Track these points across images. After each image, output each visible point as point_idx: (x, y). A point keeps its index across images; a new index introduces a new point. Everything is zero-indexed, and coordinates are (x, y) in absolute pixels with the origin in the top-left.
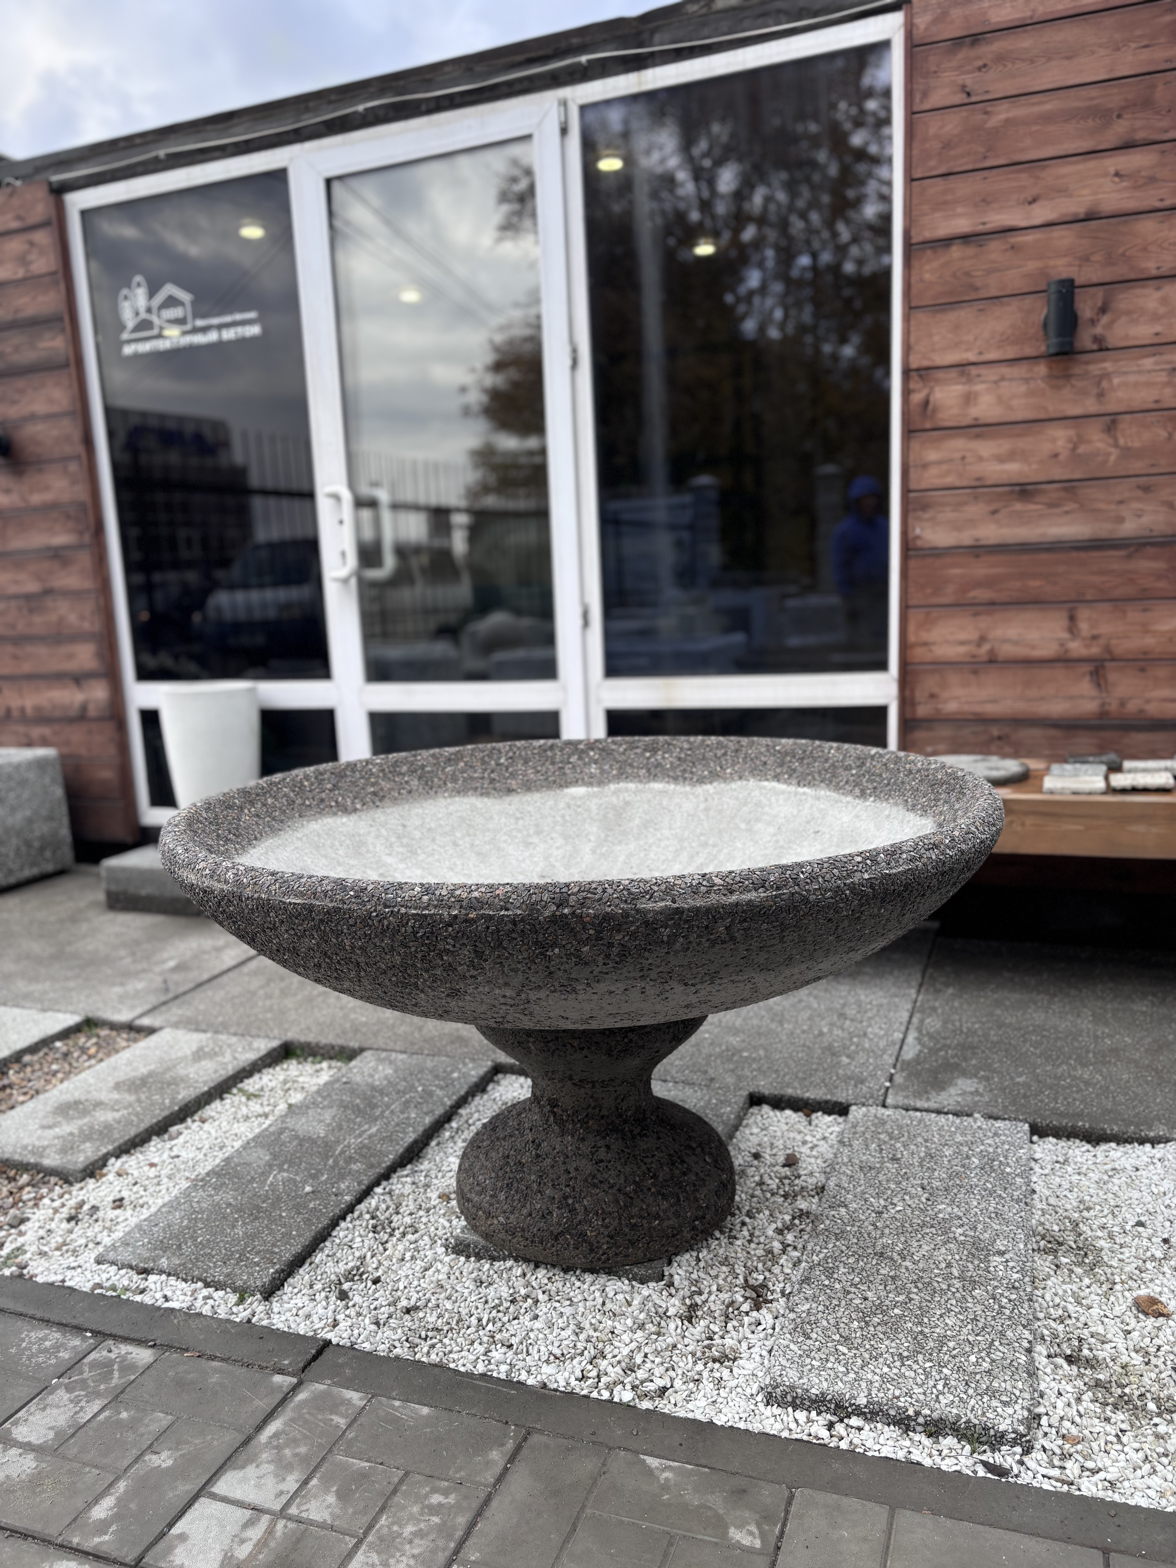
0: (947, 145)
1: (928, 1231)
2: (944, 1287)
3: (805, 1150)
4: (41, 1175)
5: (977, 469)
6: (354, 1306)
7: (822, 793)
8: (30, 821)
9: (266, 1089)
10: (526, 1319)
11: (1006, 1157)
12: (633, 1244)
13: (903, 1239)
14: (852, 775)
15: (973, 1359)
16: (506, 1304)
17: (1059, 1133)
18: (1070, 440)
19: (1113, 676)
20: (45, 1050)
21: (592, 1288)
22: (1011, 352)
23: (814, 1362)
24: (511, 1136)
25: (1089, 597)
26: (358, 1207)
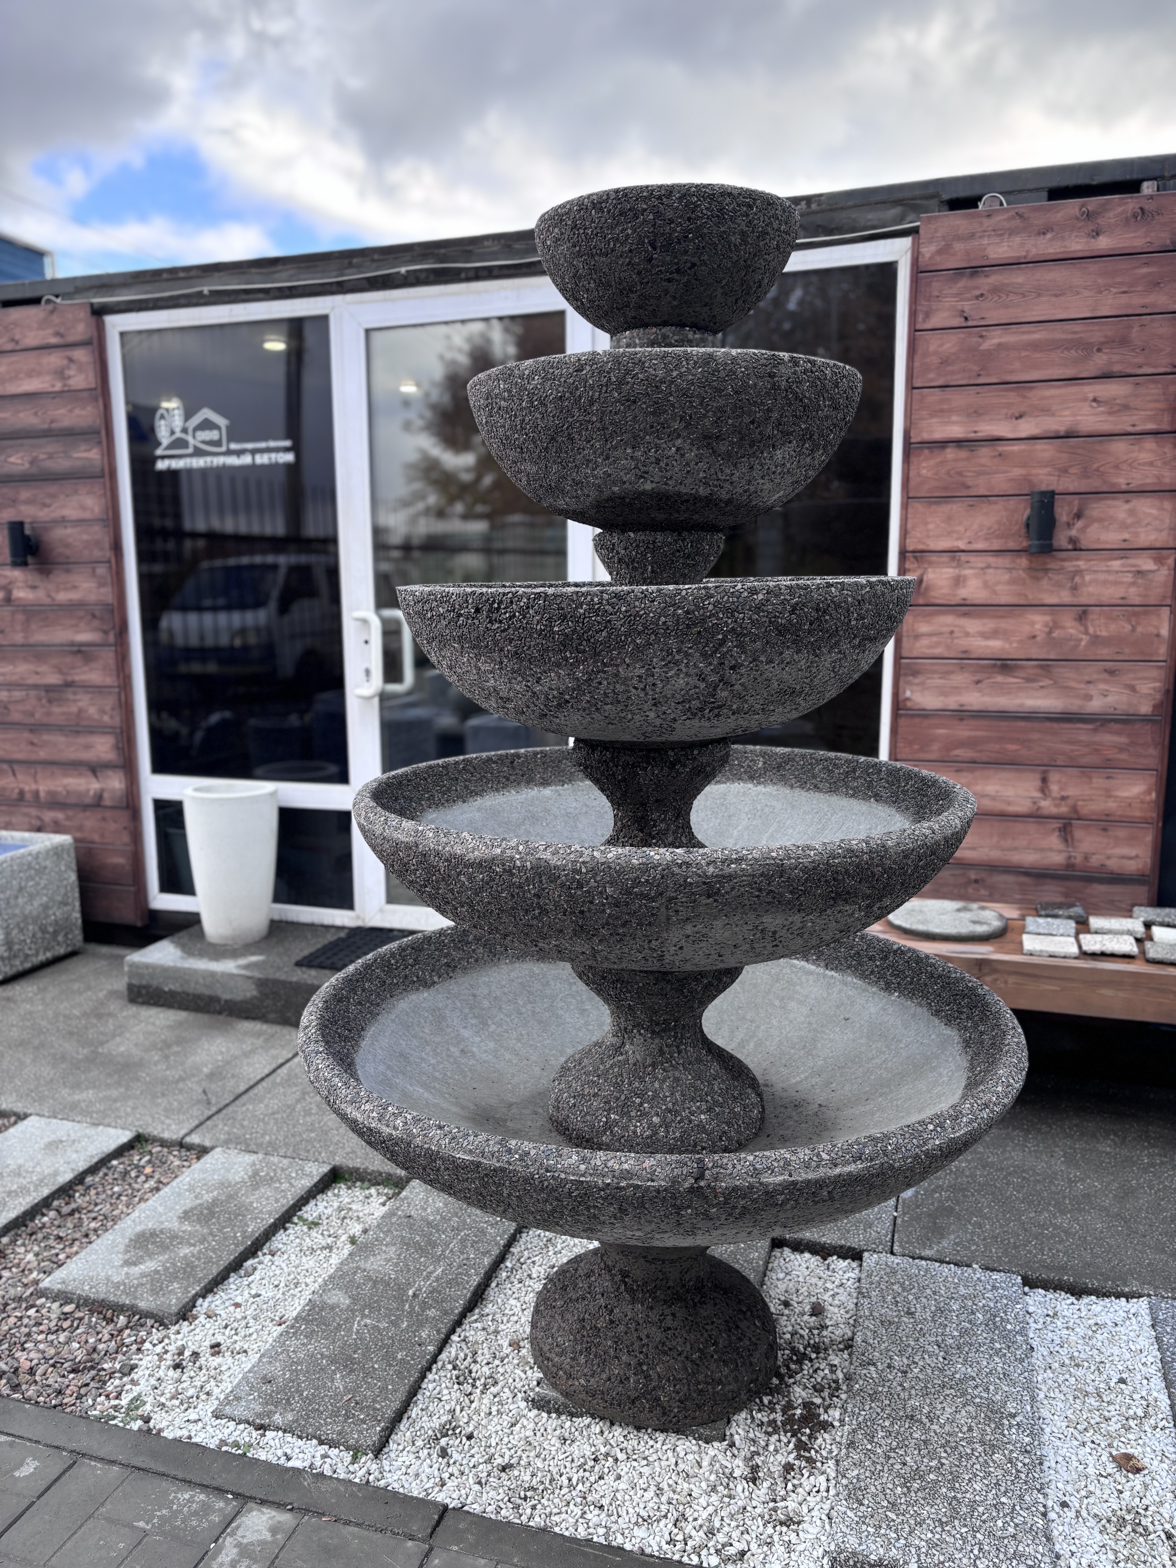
0: (945, 362)
1: (948, 1392)
2: (969, 1451)
3: (827, 1297)
4: (137, 1317)
5: (964, 643)
6: (454, 1463)
7: (849, 979)
8: (46, 907)
9: (323, 1217)
10: (610, 1479)
11: (1005, 1312)
12: (699, 1407)
13: (928, 1401)
14: (877, 966)
15: (1000, 1523)
16: (592, 1463)
17: (1047, 1285)
18: (1046, 625)
19: (1078, 834)
20: (104, 1170)
21: (665, 1448)
22: (996, 545)
23: (869, 1529)
24: (584, 1299)
25: (1059, 763)
26: (440, 1357)
